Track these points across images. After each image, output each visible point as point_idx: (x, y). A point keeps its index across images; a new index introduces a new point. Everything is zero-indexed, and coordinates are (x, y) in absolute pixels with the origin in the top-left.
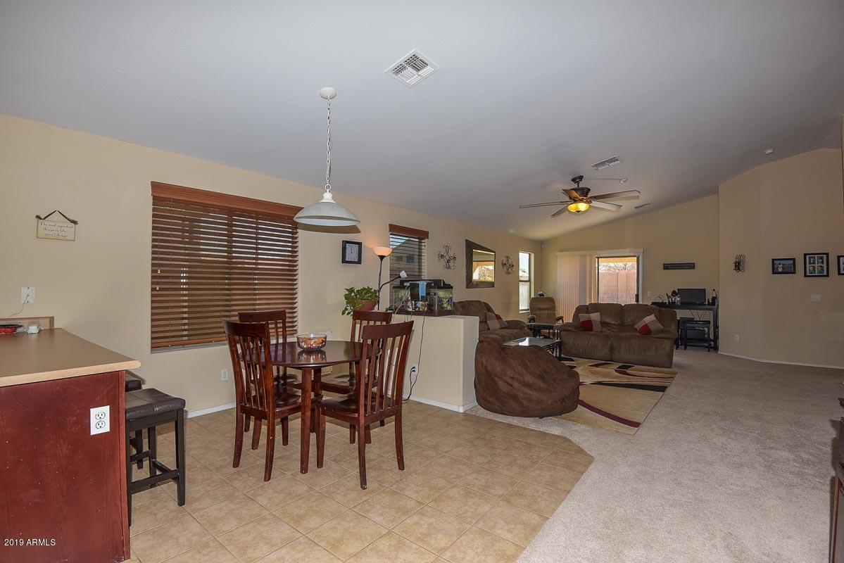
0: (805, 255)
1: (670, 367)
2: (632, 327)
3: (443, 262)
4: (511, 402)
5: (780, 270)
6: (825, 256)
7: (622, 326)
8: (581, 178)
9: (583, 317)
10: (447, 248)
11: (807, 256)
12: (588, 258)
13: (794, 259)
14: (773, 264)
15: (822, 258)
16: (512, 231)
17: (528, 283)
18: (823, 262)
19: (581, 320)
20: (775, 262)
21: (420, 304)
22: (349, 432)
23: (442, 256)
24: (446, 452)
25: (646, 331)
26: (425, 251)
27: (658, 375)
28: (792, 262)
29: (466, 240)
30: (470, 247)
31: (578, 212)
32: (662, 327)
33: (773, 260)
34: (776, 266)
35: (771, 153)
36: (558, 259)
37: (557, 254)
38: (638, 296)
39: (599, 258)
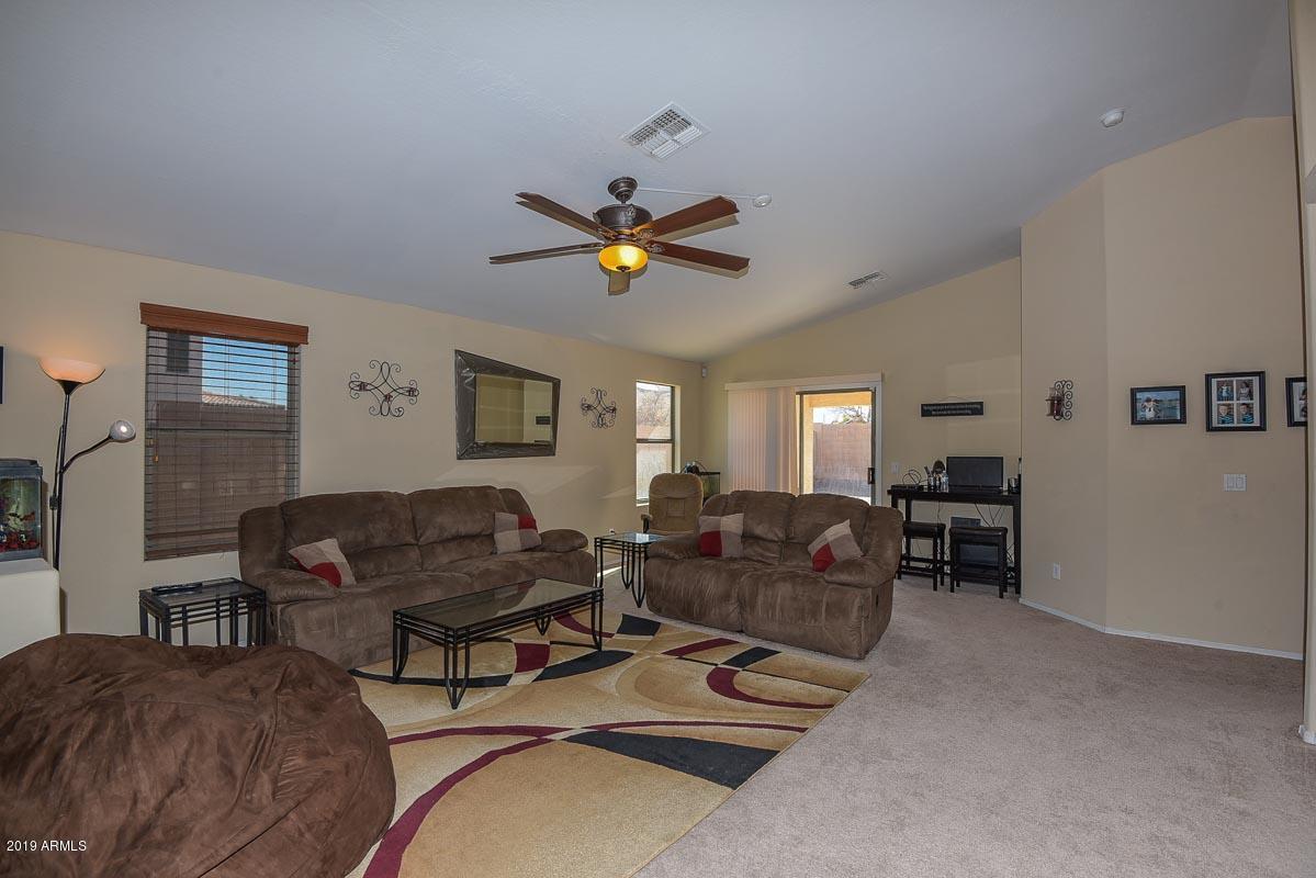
0: (1209, 377)
1: (861, 656)
2: (802, 547)
3: (369, 398)
5: (1150, 415)
6: (1256, 380)
7: (786, 546)
8: (629, 182)
9: (706, 523)
10: (386, 368)
11: (1214, 381)
12: (782, 394)
13: (1182, 389)
14: (1133, 401)
15: (1248, 385)
17: (670, 445)
18: (1250, 395)
19: (702, 531)
20: (1139, 395)
23: (363, 386)
28: (1177, 394)
29: (458, 352)
30: (471, 367)
31: (621, 269)
33: (1134, 392)
34: (1139, 405)
35: (1116, 123)
36: (730, 396)
37: (727, 387)
38: (872, 470)
39: (801, 394)
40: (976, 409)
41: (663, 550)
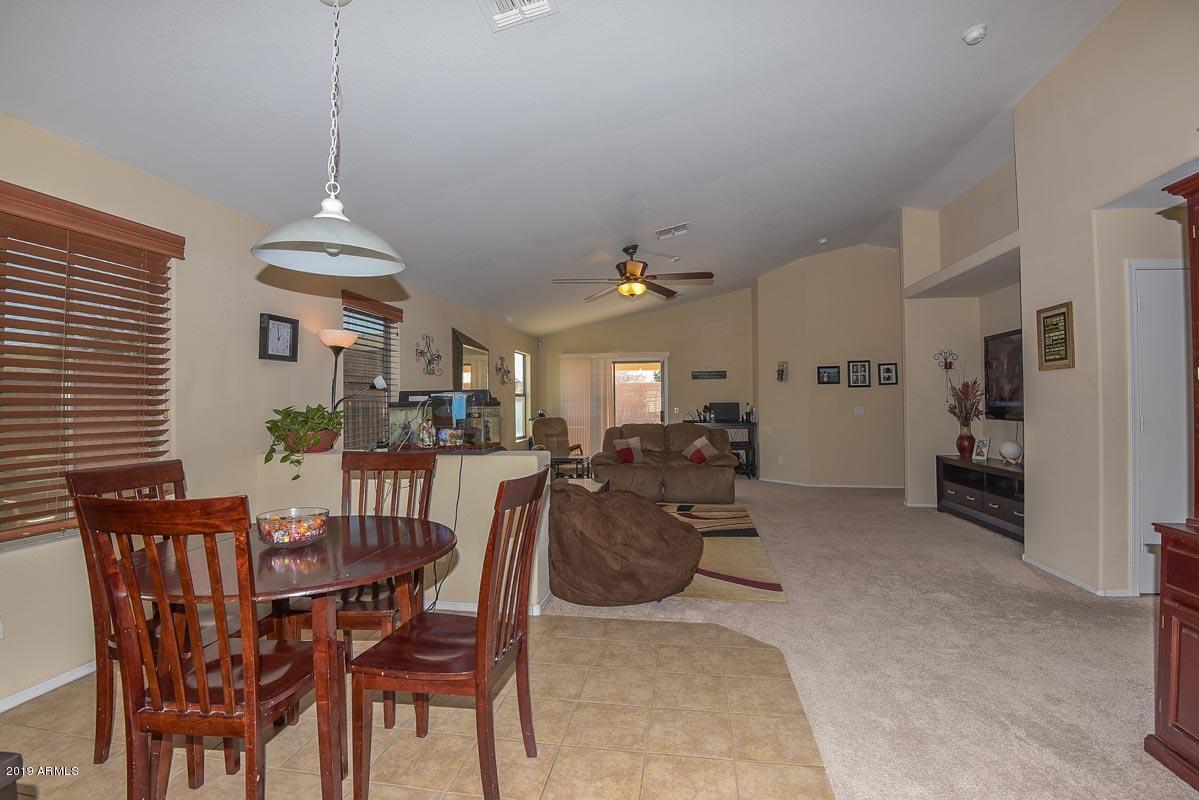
0: (849, 362)
1: (732, 502)
2: (679, 454)
3: (423, 362)
4: (625, 585)
5: (826, 379)
6: (867, 364)
7: (667, 454)
8: (635, 247)
9: (620, 444)
10: (428, 339)
11: (851, 364)
12: (600, 363)
14: (819, 372)
15: (864, 366)
16: (509, 319)
18: (865, 371)
19: (618, 449)
21: (446, 434)
22: (383, 708)
23: (422, 353)
24: (578, 696)
25: (699, 458)
26: (396, 343)
27: (729, 514)
28: (836, 370)
29: (453, 329)
30: (459, 340)
31: (632, 295)
32: (717, 452)
33: (819, 368)
34: (821, 375)
35: (825, 243)
36: (562, 364)
37: (561, 356)
38: (662, 413)
39: (614, 363)
40: (722, 375)
41: (604, 460)
